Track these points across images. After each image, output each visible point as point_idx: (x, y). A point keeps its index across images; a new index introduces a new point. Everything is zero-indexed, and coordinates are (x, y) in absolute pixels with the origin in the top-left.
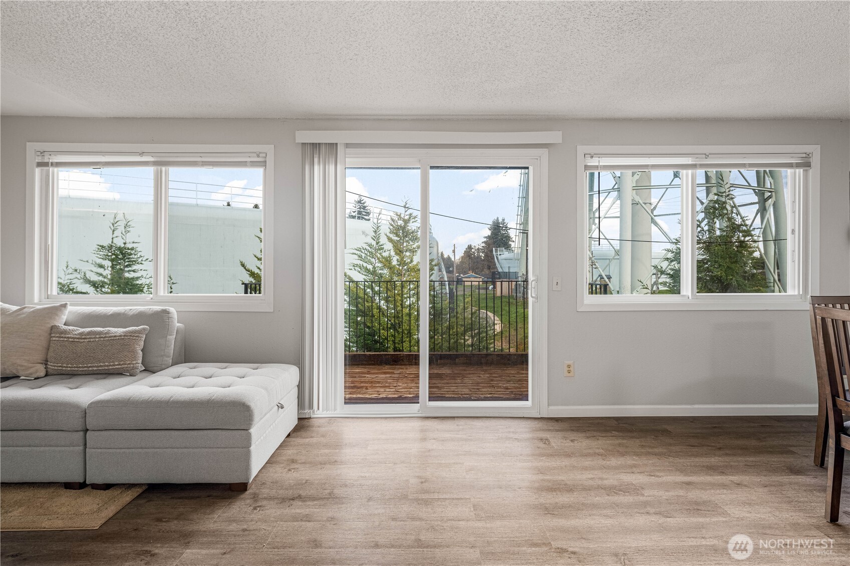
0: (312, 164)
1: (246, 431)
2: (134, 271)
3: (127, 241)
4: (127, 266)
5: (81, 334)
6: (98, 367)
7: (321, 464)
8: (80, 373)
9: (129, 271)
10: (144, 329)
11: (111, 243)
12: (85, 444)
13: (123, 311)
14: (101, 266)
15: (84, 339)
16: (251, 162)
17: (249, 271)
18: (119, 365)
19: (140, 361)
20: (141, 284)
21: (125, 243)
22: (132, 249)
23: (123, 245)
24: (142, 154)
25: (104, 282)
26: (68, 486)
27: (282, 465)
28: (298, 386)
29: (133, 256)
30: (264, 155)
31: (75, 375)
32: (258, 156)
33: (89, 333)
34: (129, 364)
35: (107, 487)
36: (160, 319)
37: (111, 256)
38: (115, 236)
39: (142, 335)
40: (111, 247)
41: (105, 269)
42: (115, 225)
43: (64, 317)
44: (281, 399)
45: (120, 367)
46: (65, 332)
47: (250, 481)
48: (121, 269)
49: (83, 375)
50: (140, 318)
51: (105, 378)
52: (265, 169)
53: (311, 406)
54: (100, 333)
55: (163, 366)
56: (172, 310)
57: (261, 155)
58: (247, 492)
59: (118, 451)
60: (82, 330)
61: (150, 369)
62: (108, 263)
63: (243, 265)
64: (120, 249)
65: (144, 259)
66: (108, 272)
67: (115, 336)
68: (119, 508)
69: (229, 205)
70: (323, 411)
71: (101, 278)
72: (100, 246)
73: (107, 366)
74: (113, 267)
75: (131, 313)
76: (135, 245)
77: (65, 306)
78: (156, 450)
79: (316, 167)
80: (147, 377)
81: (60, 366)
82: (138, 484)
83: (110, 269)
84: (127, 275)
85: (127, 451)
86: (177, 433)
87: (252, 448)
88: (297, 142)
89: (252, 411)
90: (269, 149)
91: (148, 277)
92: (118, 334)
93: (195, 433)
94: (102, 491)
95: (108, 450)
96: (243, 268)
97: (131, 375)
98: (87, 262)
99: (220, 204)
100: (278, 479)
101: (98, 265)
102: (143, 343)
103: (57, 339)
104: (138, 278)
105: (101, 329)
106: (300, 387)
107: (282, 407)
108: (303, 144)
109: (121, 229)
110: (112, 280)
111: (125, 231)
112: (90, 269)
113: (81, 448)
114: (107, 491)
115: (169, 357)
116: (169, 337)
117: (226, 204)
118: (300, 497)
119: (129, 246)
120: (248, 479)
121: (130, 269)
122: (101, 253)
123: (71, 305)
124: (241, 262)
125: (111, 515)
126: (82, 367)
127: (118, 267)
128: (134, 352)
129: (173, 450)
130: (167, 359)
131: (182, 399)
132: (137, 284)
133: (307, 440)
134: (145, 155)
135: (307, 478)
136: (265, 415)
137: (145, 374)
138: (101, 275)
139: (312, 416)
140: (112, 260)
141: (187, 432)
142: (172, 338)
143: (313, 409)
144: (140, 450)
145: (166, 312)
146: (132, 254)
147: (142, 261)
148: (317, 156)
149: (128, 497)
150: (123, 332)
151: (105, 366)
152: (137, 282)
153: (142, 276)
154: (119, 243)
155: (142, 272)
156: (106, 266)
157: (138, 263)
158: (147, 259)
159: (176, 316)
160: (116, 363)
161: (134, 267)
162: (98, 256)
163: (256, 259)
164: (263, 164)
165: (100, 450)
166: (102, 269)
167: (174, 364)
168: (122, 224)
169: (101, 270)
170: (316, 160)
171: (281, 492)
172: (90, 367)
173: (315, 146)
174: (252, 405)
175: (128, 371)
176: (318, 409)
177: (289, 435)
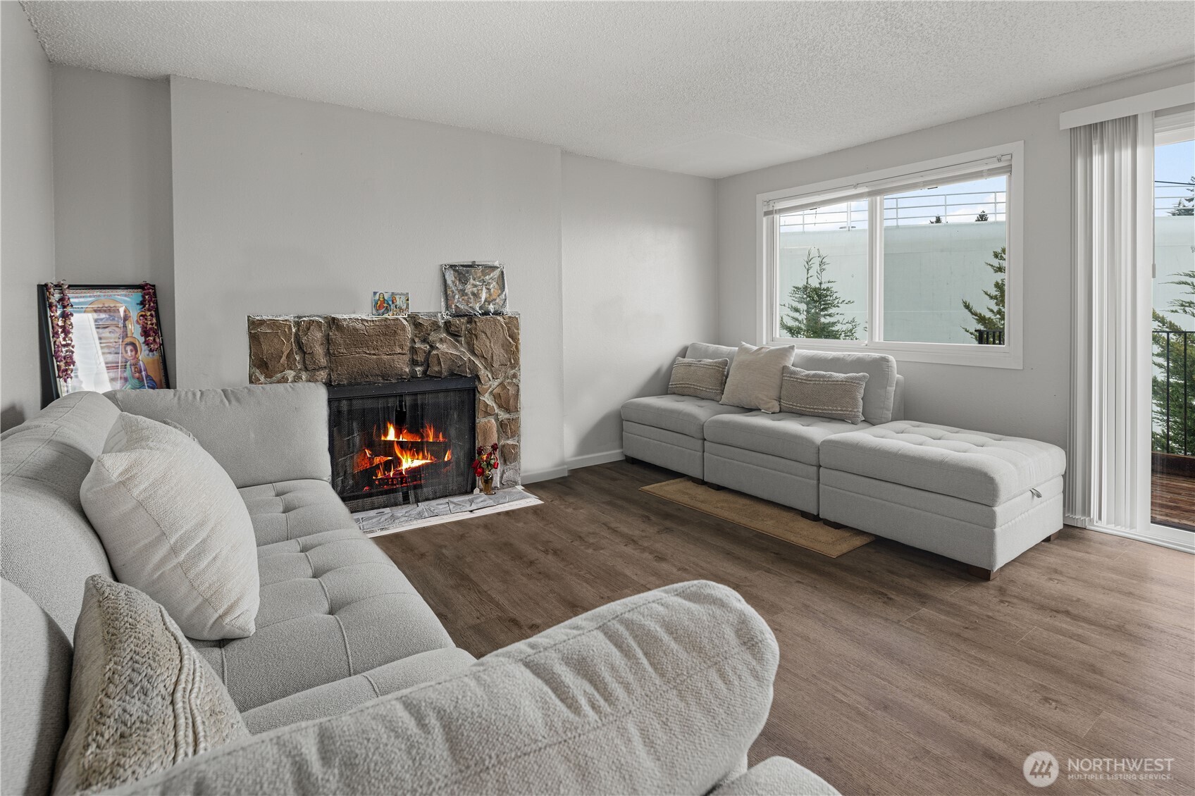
0: (1089, 154)
1: (987, 508)
2: (830, 315)
3: (823, 281)
4: (822, 310)
5: (807, 376)
6: (822, 410)
7: (1104, 588)
8: (807, 413)
9: (825, 315)
10: (864, 376)
11: (805, 284)
12: (819, 480)
13: (842, 356)
14: (797, 310)
15: (810, 380)
16: (988, 170)
17: (976, 315)
18: (842, 410)
19: (861, 410)
20: (837, 331)
21: (820, 284)
22: (828, 289)
23: (818, 286)
24: (856, 186)
25: (800, 329)
26: (805, 515)
27: (1040, 571)
28: (1064, 476)
29: (829, 298)
30: (1009, 157)
31: (803, 415)
32: (999, 160)
33: (814, 376)
34: (850, 411)
35: (837, 526)
36: (878, 367)
37: (806, 298)
38: (809, 275)
39: (861, 383)
40: (806, 288)
41: (800, 314)
42: (810, 263)
43: (792, 359)
44: (1038, 485)
45: (842, 412)
46: (794, 373)
47: (995, 570)
48: (817, 313)
49: (810, 416)
50: (859, 364)
51: (829, 422)
52: (1010, 176)
53: (1086, 511)
54: (823, 376)
55: (883, 420)
56: (891, 358)
57: (1003, 158)
58: (991, 583)
59: (848, 493)
60: (807, 372)
61: (870, 421)
62: (803, 307)
63: (967, 307)
64: (815, 290)
65: (840, 301)
66: (802, 317)
67: (837, 381)
68: (852, 548)
69: (938, 220)
70: (1108, 523)
71: (797, 323)
72: (796, 288)
73: (831, 410)
74: (808, 312)
75: (850, 359)
76: (829, 285)
77: (792, 348)
78: (884, 502)
79: (1096, 159)
80: (868, 428)
81: (791, 405)
82: (867, 533)
83: (805, 313)
84: (823, 320)
85: (856, 495)
86: (905, 489)
87: (997, 530)
88: (1061, 129)
89: (996, 485)
90: (1017, 148)
91: (844, 322)
92: (840, 379)
93: (927, 494)
94: (833, 529)
95: (838, 490)
96: (967, 311)
97: (853, 423)
98: (784, 305)
99: (926, 222)
100: (1032, 583)
101: (794, 309)
102: (863, 391)
103: (788, 379)
104: (834, 324)
105: (824, 373)
106: (1068, 478)
107: (1039, 496)
108: (1073, 130)
109: (816, 267)
110: (808, 326)
111: (820, 270)
112: (786, 313)
113: (815, 482)
114: (837, 530)
115: (888, 410)
116: (888, 388)
117: (934, 220)
118: (1067, 613)
119: (824, 286)
120: (993, 566)
121: (826, 312)
122: (796, 295)
123: (798, 348)
124: (965, 303)
125: (845, 551)
126: (809, 408)
127: (813, 311)
128: (854, 399)
129: (902, 507)
130: (886, 412)
131: (911, 454)
132: (834, 331)
133: (1080, 555)
134: (860, 187)
135: (1081, 597)
136: (1015, 497)
137: (865, 425)
138: (797, 320)
139: (1088, 527)
140: (807, 304)
141: (917, 491)
142: (892, 389)
143: (1090, 516)
144: (868, 498)
145: (885, 360)
146: (827, 296)
147: (838, 303)
148: (1098, 140)
149: (858, 542)
150: (845, 378)
151: (829, 410)
152: (833, 329)
153: (838, 322)
154: (814, 283)
155: (839, 316)
156: (802, 309)
157: (834, 306)
158: (844, 301)
159: (895, 365)
160: (839, 409)
161: (830, 311)
162: (794, 298)
163: (988, 297)
164: (1008, 169)
165: (831, 488)
166: (798, 314)
167: (894, 419)
168: (817, 261)
169: (796, 315)
170: (1096, 147)
171: (1038, 598)
172: (815, 409)
173: (1095, 130)
174: (997, 478)
175: (849, 418)
176: (1100, 518)
177: (1048, 540)
